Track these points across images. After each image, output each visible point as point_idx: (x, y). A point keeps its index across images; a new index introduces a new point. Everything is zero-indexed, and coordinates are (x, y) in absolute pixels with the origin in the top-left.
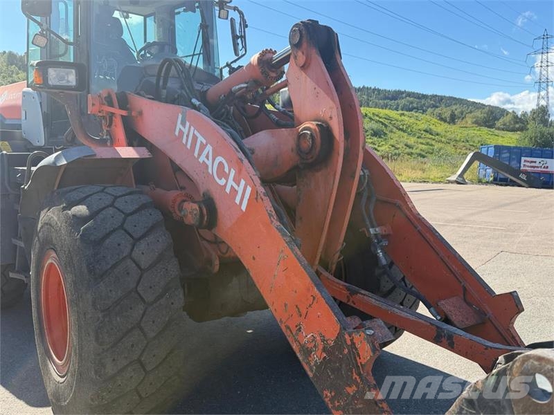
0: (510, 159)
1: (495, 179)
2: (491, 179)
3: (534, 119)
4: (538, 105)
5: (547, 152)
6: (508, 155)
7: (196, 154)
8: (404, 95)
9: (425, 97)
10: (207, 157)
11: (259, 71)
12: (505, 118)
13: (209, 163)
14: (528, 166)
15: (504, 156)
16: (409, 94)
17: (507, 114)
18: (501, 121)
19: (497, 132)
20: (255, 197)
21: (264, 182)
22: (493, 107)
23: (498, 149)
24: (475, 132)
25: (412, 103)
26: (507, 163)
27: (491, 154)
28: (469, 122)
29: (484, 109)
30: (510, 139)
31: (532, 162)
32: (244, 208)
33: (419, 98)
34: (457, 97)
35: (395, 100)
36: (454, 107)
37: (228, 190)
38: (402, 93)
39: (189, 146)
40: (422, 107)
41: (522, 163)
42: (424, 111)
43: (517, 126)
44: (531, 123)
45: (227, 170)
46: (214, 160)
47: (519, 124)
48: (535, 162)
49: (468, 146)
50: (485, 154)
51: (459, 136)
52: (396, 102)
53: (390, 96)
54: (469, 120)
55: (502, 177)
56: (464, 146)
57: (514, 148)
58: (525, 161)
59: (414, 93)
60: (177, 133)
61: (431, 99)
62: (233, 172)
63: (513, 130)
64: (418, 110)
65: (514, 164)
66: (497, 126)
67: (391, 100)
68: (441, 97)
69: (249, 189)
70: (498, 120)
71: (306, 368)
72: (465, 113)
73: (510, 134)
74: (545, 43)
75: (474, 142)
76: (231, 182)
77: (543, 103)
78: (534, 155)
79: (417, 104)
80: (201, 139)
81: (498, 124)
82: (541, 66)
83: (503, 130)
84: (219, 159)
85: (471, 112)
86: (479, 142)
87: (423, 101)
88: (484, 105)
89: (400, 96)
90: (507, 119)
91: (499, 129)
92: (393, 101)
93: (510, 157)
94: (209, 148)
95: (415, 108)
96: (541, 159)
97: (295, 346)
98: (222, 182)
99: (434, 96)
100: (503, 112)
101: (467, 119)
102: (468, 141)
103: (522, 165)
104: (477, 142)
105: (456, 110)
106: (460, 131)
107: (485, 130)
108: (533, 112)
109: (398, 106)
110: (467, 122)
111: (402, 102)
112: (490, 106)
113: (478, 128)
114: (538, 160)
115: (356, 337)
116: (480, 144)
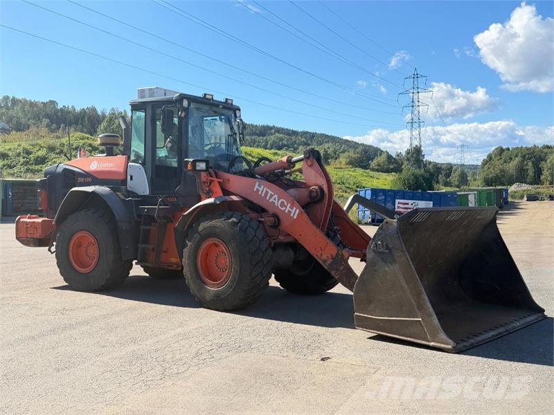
0: (385, 201)
1: (373, 220)
2: (370, 220)
3: (408, 160)
4: (411, 145)
5: (419, 194)
6: (383, 197)
7: (268, 198)
8: (273, 131)
9: (295, 133)
10: (275, 199)
11: (287, 164)
12: (379, 158)
13: (276, 202)
14: (402, 208)
15: (380, 198)
16: (279, 130)
17: (381, 155)
18: (375, 161)
19: (372, 173)
20: (300, 213)
21: (303, 207)
22: (366, 146)
23: (375, 192)
24: (351, 173)
25: (281, 140)
26: (383, 205)
27: (368, 197)
28: (344, 163)
29: (357, 148)
30: (385, 181)
31: (405, 204)
32: (295, 217)
33: (289, 135)
34: (330, 135)
35: (263, 136)
36: (326, 145)
37: (286, 211)
38: (271, 128)
39: (263, 195)
40: (293, 144)
41: (397, 205)
42: (295, 149)
43: (392, 167)
44: (405, 163)
45: (286, 204)
46: (278, 200)
47: (392, 165)
48: (408, 204)
49: (344, 188)
50: (363, 196)
51: (334, 178)
52: (265, 138)
53: (257, 131)
54: (343, 159)
55: (379, 218)
56: (341, 188)
57: (389, 190)
58: (399, 203)
59: (283, 129)
60: (255, 190)
61: (302, 136)
62: (289, 205)
63: (388, 171)
64: (289, 147)
65: (389, 206)
66: (371, 167)
67: (259, 136)
68: (313, 134)
69: (298, 211)
70: (372, 159)
71: (325, 267)
72: (337, 153)
73: (384, 175)
74: (416, 82)
75: (349, 184)
76: (288, 208)
77: (416, 143)
78: (407, 197)
79: (287, 141)
80: (270, 192)
81: (373, 164)
82: (413, 106)
83: (377, 171)
84: (281, 200)
85: (344, 152)
86: (354, 183)
87: (293, 138)
88: (358, 144)
89: (269, 131)
90: (381, 159)
91: (373, 170)
92: (261, 138)
93: (385, 199)
94: (276, 196)
95: (284, 146)
96: (413, 201)
97: (320, 261)
98: (284, 209)
99: (305, 133)
100: (377, 152)
101: (341, 159)
102: (343, 184)
103: (396, 207)
104: (352, 183)
105: (328, 148)
106: (335, 172)
107: (360, 171)
108: (408, 152)
109: (267, 142)
110: (340, 163)
111: (272, 138)
112: (363, 145)
113: (352, 170)
114: (410, 202)
115: (343, 252)
116: (355, 186)
